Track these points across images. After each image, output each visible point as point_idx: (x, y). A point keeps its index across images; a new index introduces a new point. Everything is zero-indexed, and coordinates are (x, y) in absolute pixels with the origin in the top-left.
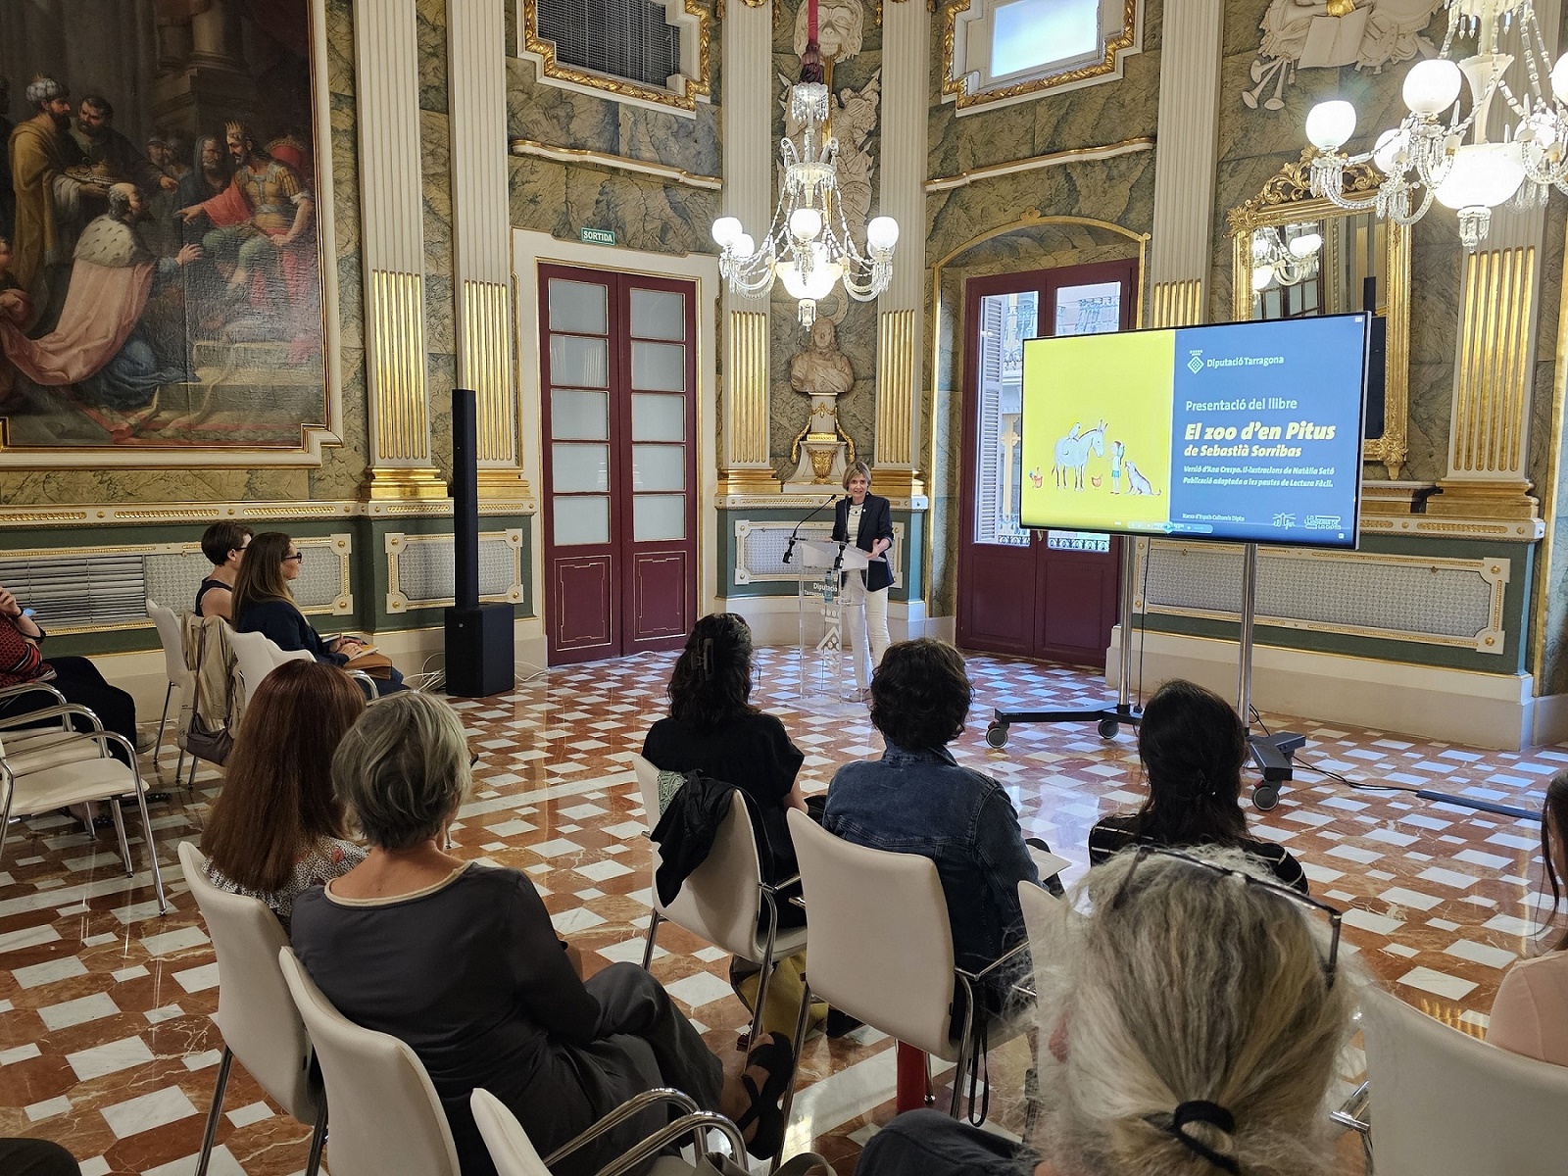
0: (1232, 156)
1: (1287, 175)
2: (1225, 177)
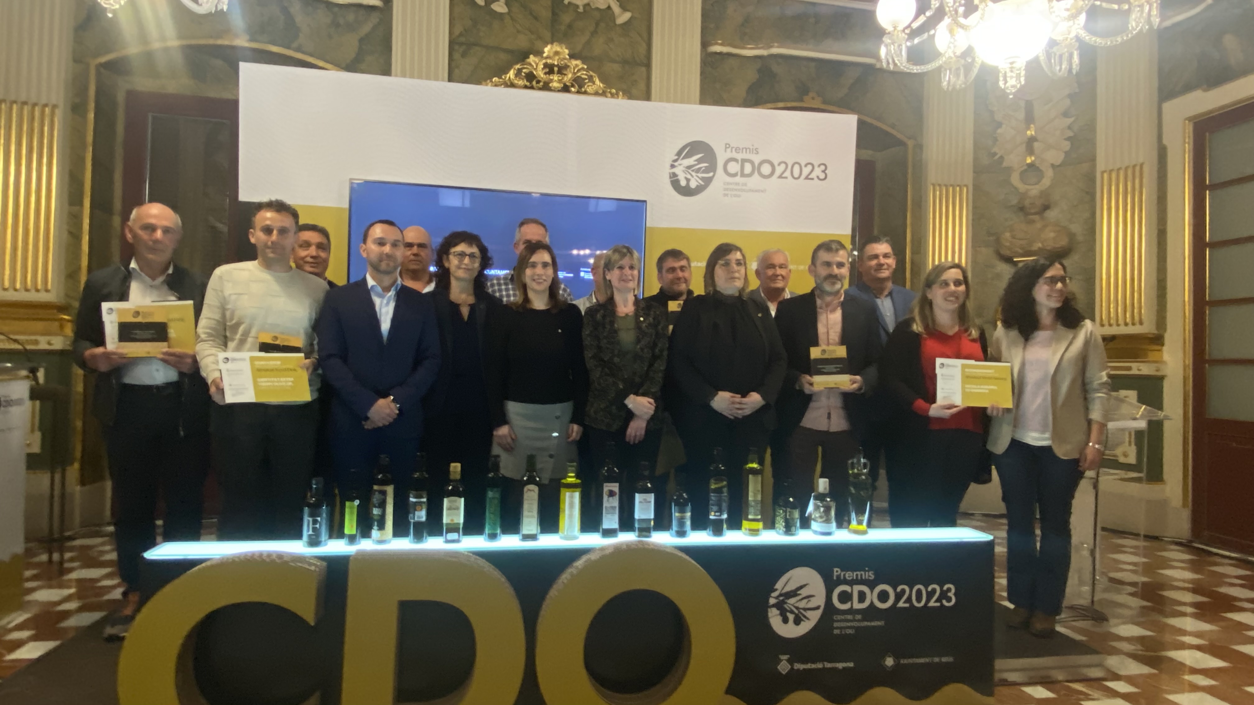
0: (463, 39)
1: (530, 64)
2: (457, 56)
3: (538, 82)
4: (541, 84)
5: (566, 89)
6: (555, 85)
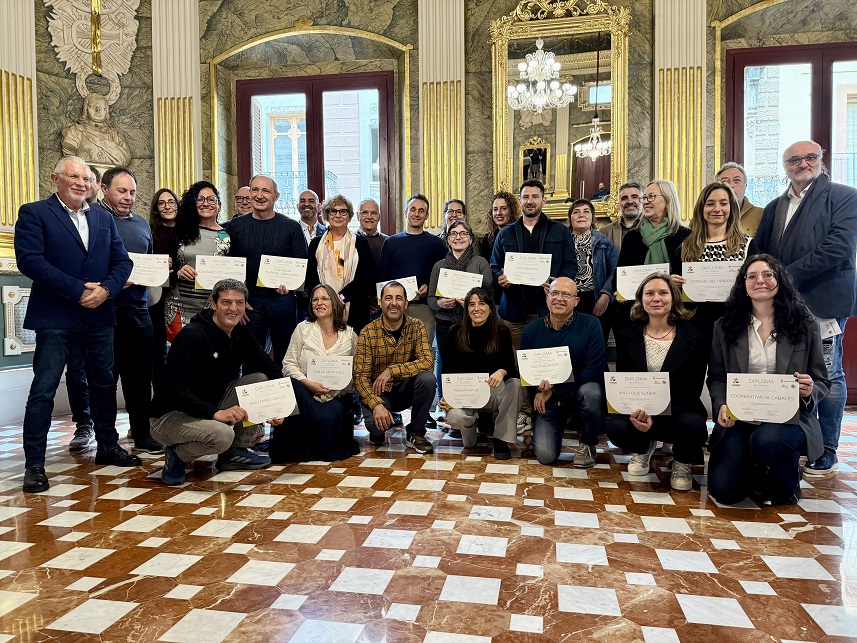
3: (543, 13)
4: (545, 14)
5: (569, 14)
6: (559, 12)
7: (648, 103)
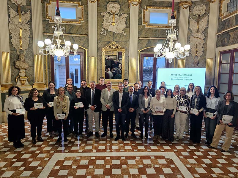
1: (110, 45)
7: (128, 63)
